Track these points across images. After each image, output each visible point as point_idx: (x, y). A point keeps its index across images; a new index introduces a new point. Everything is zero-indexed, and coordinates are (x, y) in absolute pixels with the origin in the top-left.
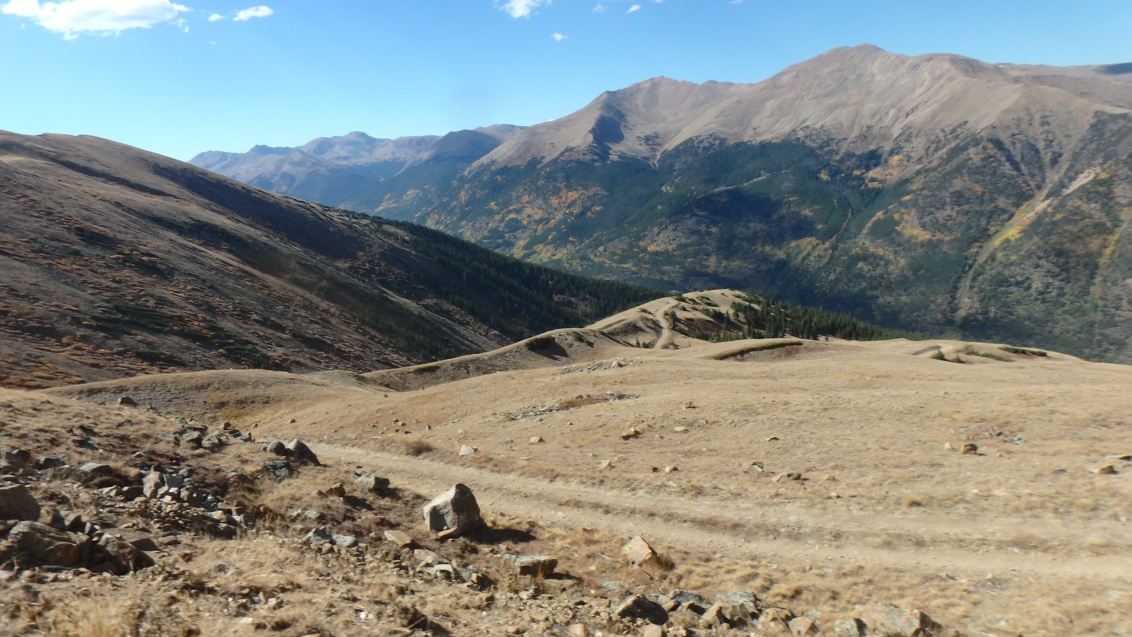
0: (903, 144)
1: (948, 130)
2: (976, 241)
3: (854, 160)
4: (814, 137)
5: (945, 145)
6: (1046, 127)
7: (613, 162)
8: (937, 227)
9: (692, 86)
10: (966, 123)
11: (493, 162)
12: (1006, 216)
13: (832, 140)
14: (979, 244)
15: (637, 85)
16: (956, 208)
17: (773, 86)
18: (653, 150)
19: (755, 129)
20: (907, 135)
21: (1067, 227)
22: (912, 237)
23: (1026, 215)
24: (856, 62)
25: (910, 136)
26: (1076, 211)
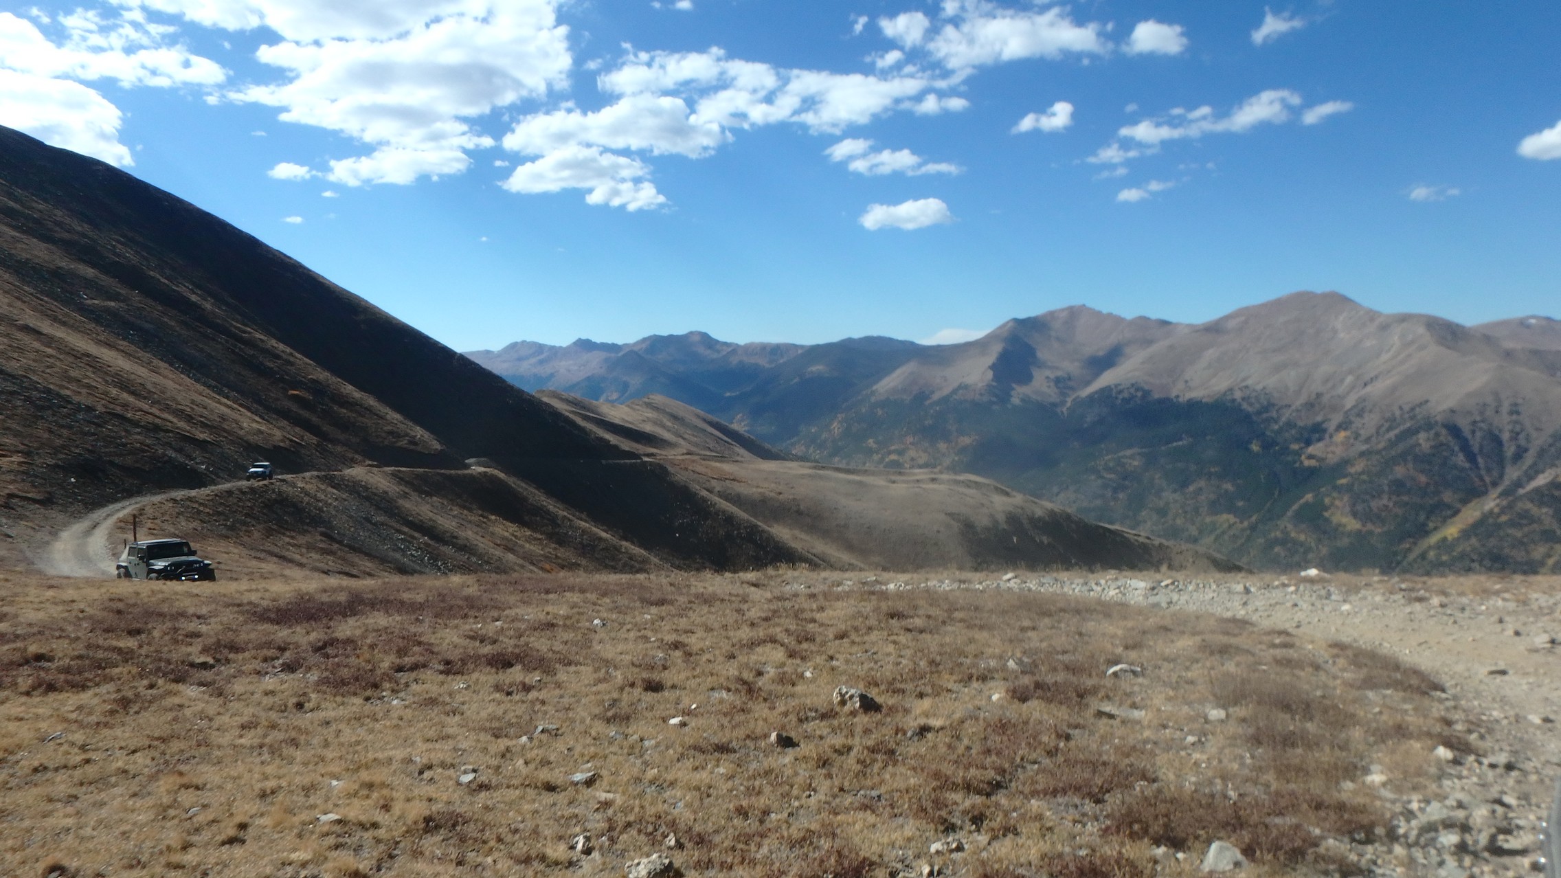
0: (1353, 419)
3: (1293, 432)
4: (1253, 400)
6: (1514, 417)
7: (1014, 406)
15: (1053, 313)
16: (1394, 498)
17: (1216, 330)
18: (1064, 395)
22: (1339, 525)
24: (1317, 313)
25: (1363, 410)
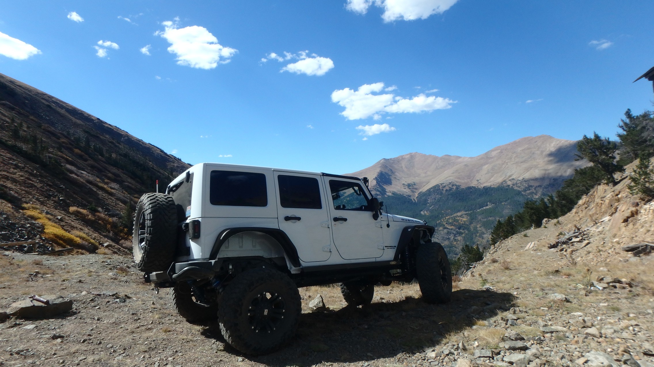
9: (436, 158)
15: (402, 156)
17: (487, 158)
18: (413, 192)
19: (478, 181)
24: (539, 144)
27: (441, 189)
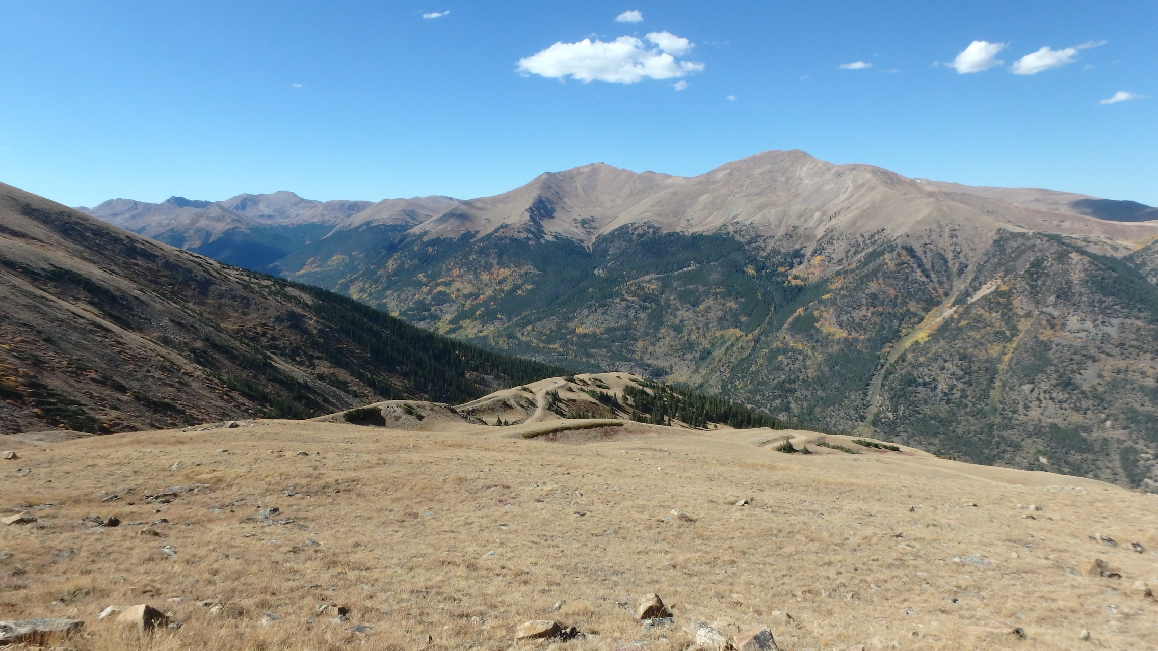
0: (825, 246)
1: (867, 236)
2: (888, 342)
3: (779, 257)
4: (743, 233)
5: (863, 249)
6: (954, 240)
7: (548, 242)
8: (852, 326)
9: (632, 175)
10: (883, 230)
11: (425, 233)
12: (916, 320)
13: (760, 236)
14: (891, 345)
15: (578, 169)
16: (871, 309)
17: (707, 181)
18: (589, 233)
19: (688, 220)
20: (830, 237)
21: (971, 333)
22: (830, 334)
23: (934, 320)
24: (786, 165)
25: (832, 239)
26: (979, 319)
27: (630, 232)
